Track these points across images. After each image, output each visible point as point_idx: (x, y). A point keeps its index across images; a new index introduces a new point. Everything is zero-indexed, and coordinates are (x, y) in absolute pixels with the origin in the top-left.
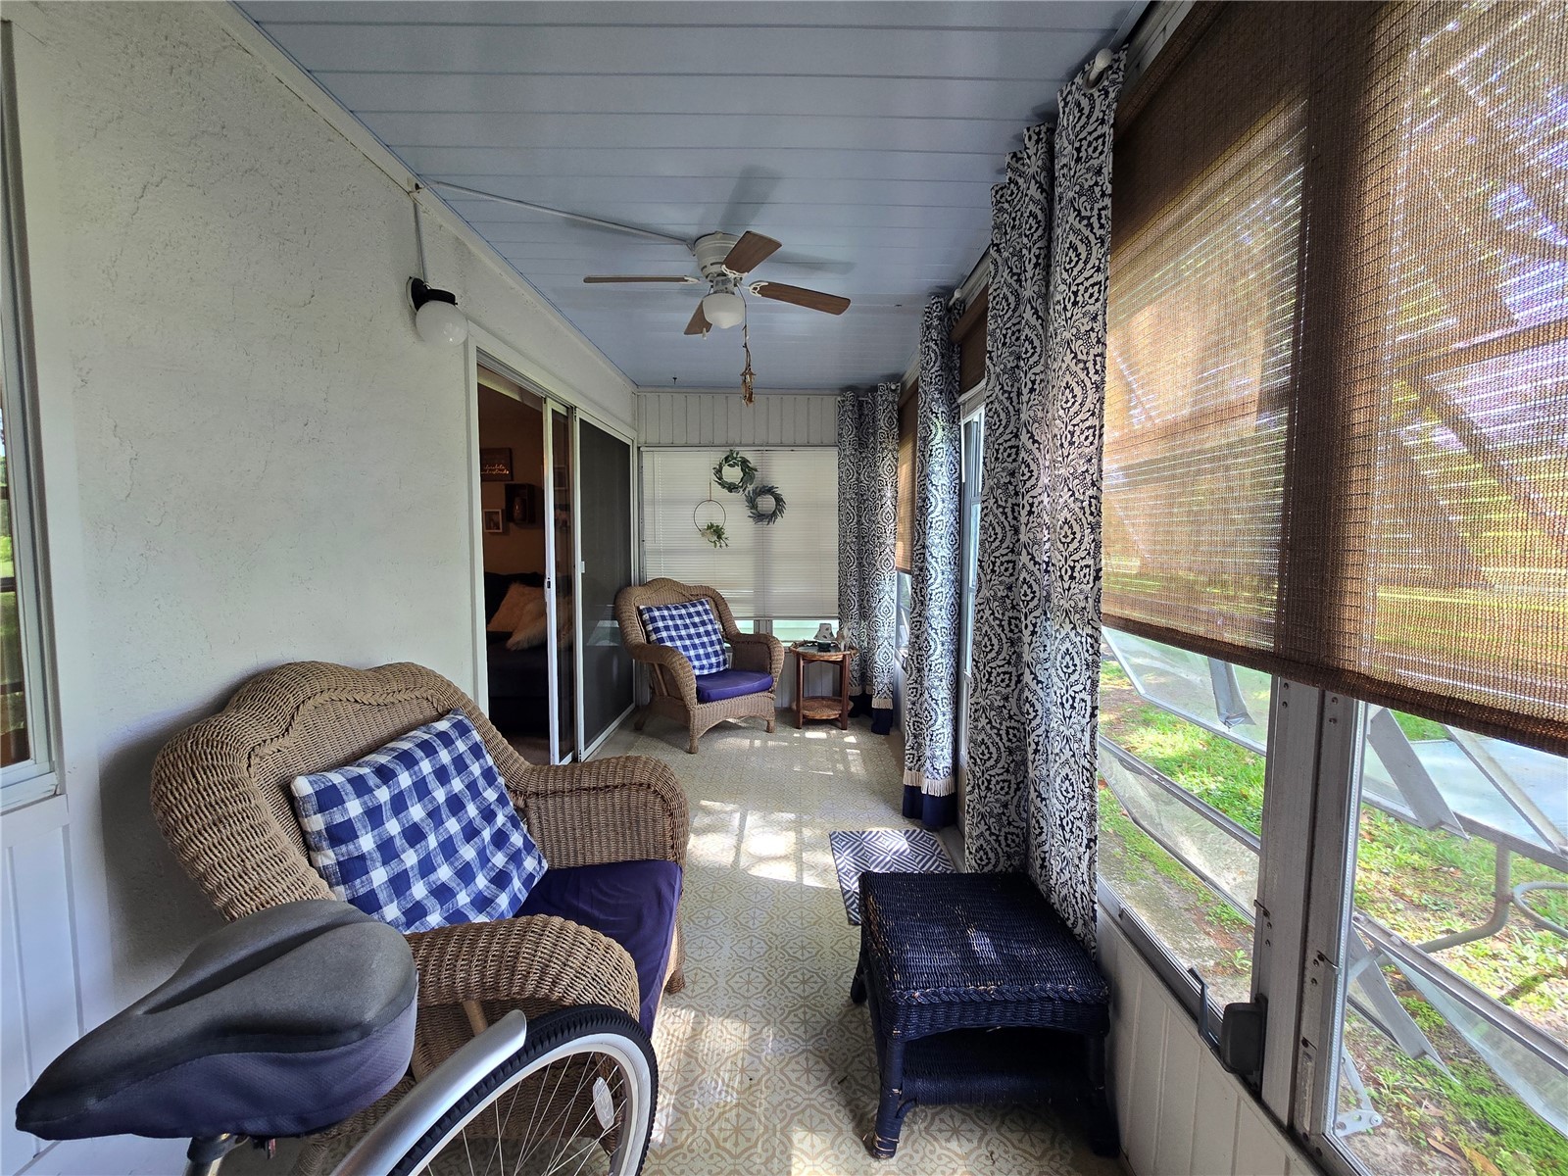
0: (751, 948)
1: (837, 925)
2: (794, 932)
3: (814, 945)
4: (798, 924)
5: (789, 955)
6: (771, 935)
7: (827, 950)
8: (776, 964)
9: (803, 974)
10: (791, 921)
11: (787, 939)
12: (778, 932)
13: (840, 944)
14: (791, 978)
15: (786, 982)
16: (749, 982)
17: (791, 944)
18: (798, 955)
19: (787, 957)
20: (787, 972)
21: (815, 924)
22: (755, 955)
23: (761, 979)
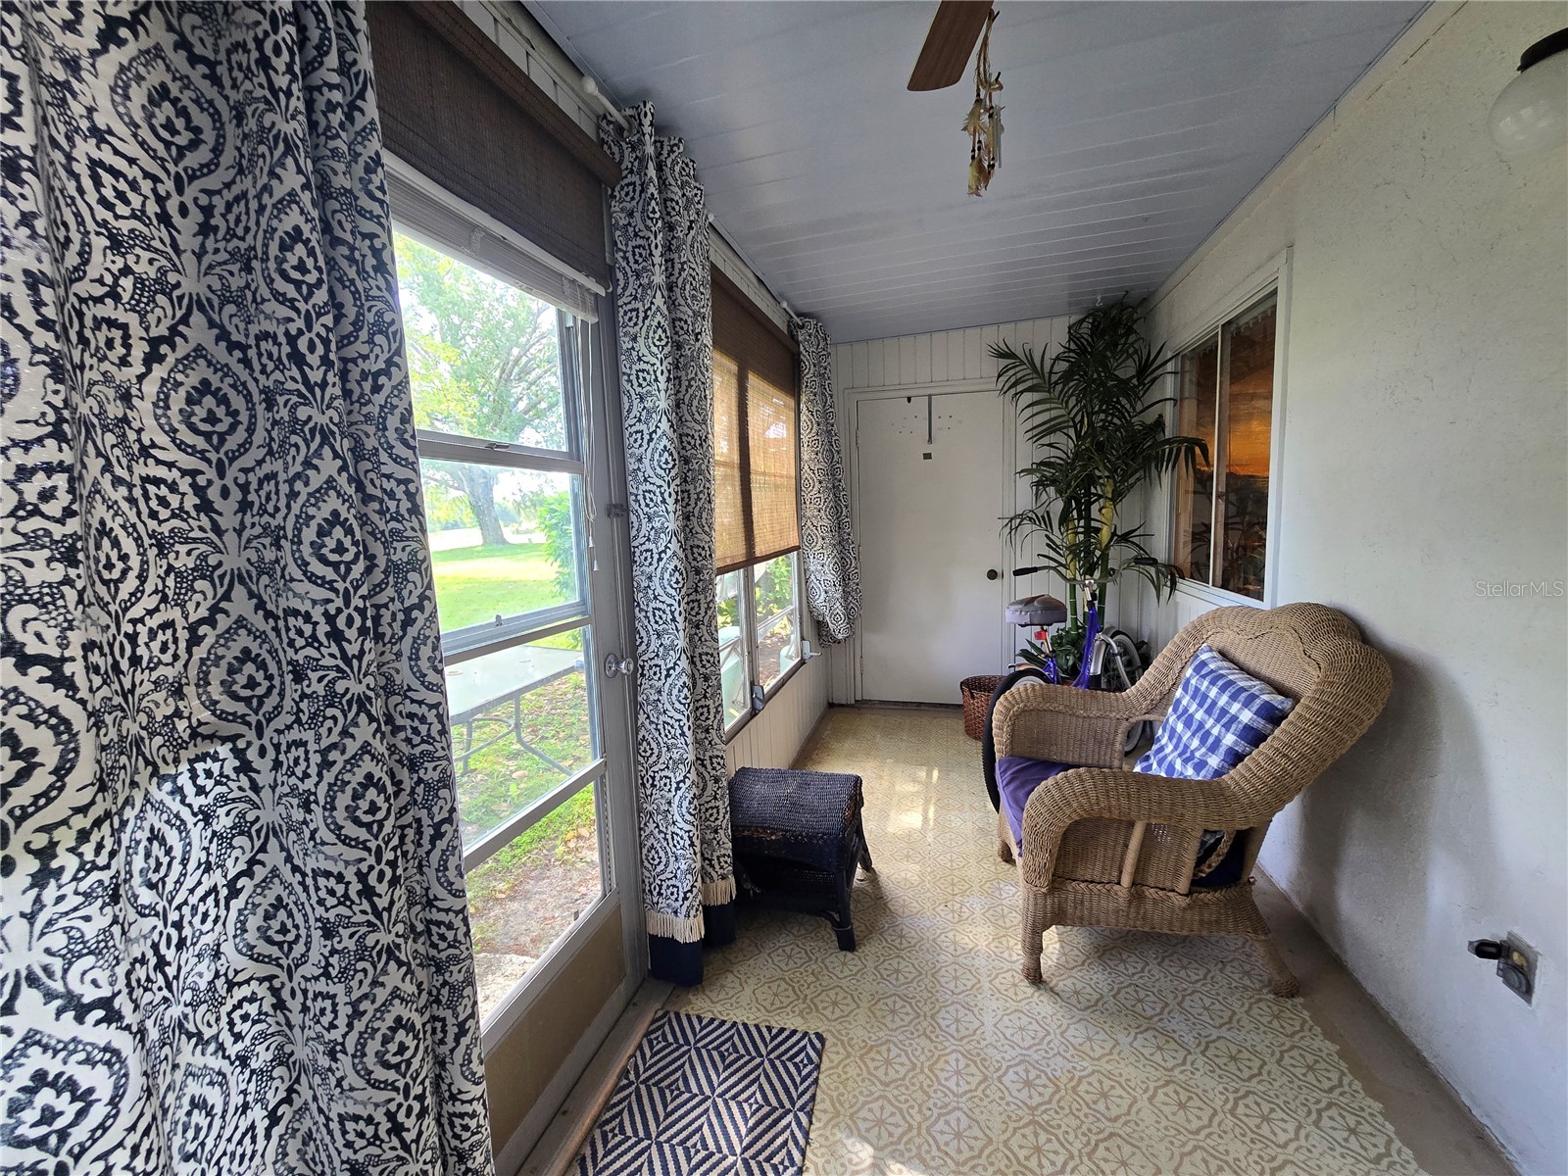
0: (957, 1021)
1: (842, 1042)
2: (901, 1037)
3: (878, 1014)
4: (895, 1051)
5: (910, 1004)
6: (933, 1037)
7: (864, 1005)
8: (926, 995)
9: (897, 979)
10: (904, 1059)
11: (911, 1028)
12: (924, 1042)
13: (847, 1010)
14: (911, 977)
15: (916, 974)
16: (956, 978)
17: (907, 1019)
18: (900, 1003)
19: (913, 1001)
20: (915, 984)
21: (872, 1047)
22: (951, 1009)
23: (942, 980)
